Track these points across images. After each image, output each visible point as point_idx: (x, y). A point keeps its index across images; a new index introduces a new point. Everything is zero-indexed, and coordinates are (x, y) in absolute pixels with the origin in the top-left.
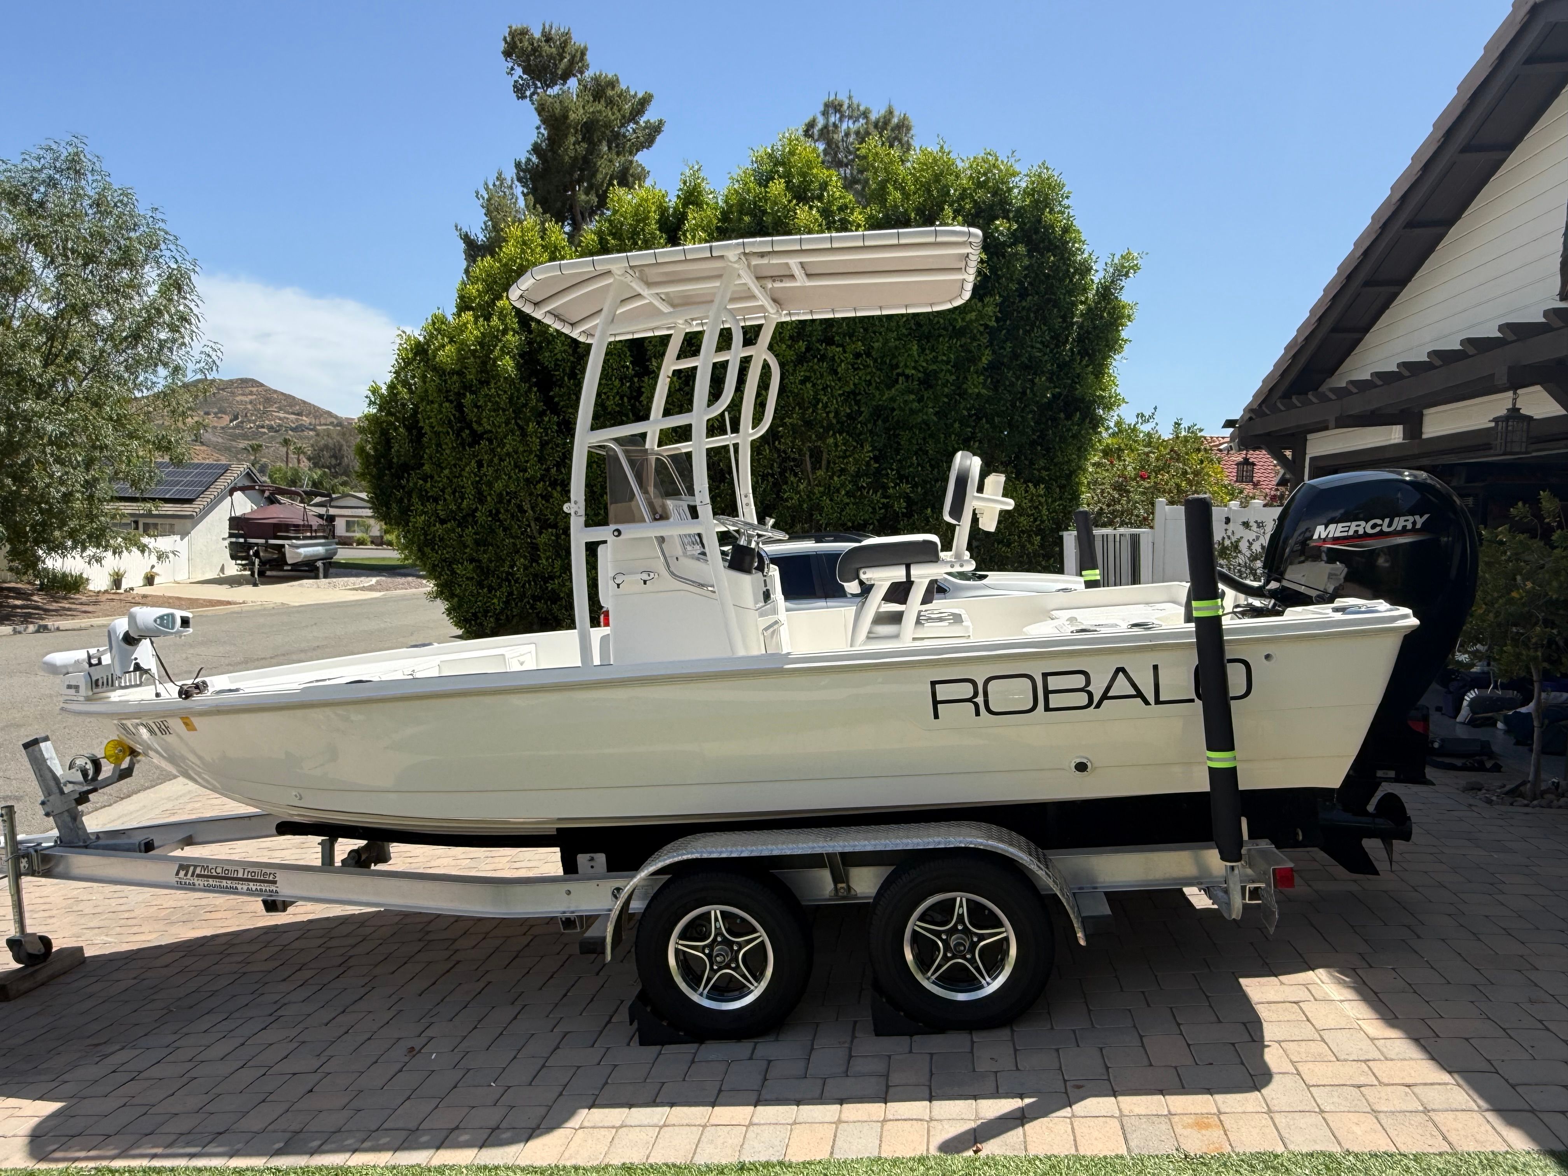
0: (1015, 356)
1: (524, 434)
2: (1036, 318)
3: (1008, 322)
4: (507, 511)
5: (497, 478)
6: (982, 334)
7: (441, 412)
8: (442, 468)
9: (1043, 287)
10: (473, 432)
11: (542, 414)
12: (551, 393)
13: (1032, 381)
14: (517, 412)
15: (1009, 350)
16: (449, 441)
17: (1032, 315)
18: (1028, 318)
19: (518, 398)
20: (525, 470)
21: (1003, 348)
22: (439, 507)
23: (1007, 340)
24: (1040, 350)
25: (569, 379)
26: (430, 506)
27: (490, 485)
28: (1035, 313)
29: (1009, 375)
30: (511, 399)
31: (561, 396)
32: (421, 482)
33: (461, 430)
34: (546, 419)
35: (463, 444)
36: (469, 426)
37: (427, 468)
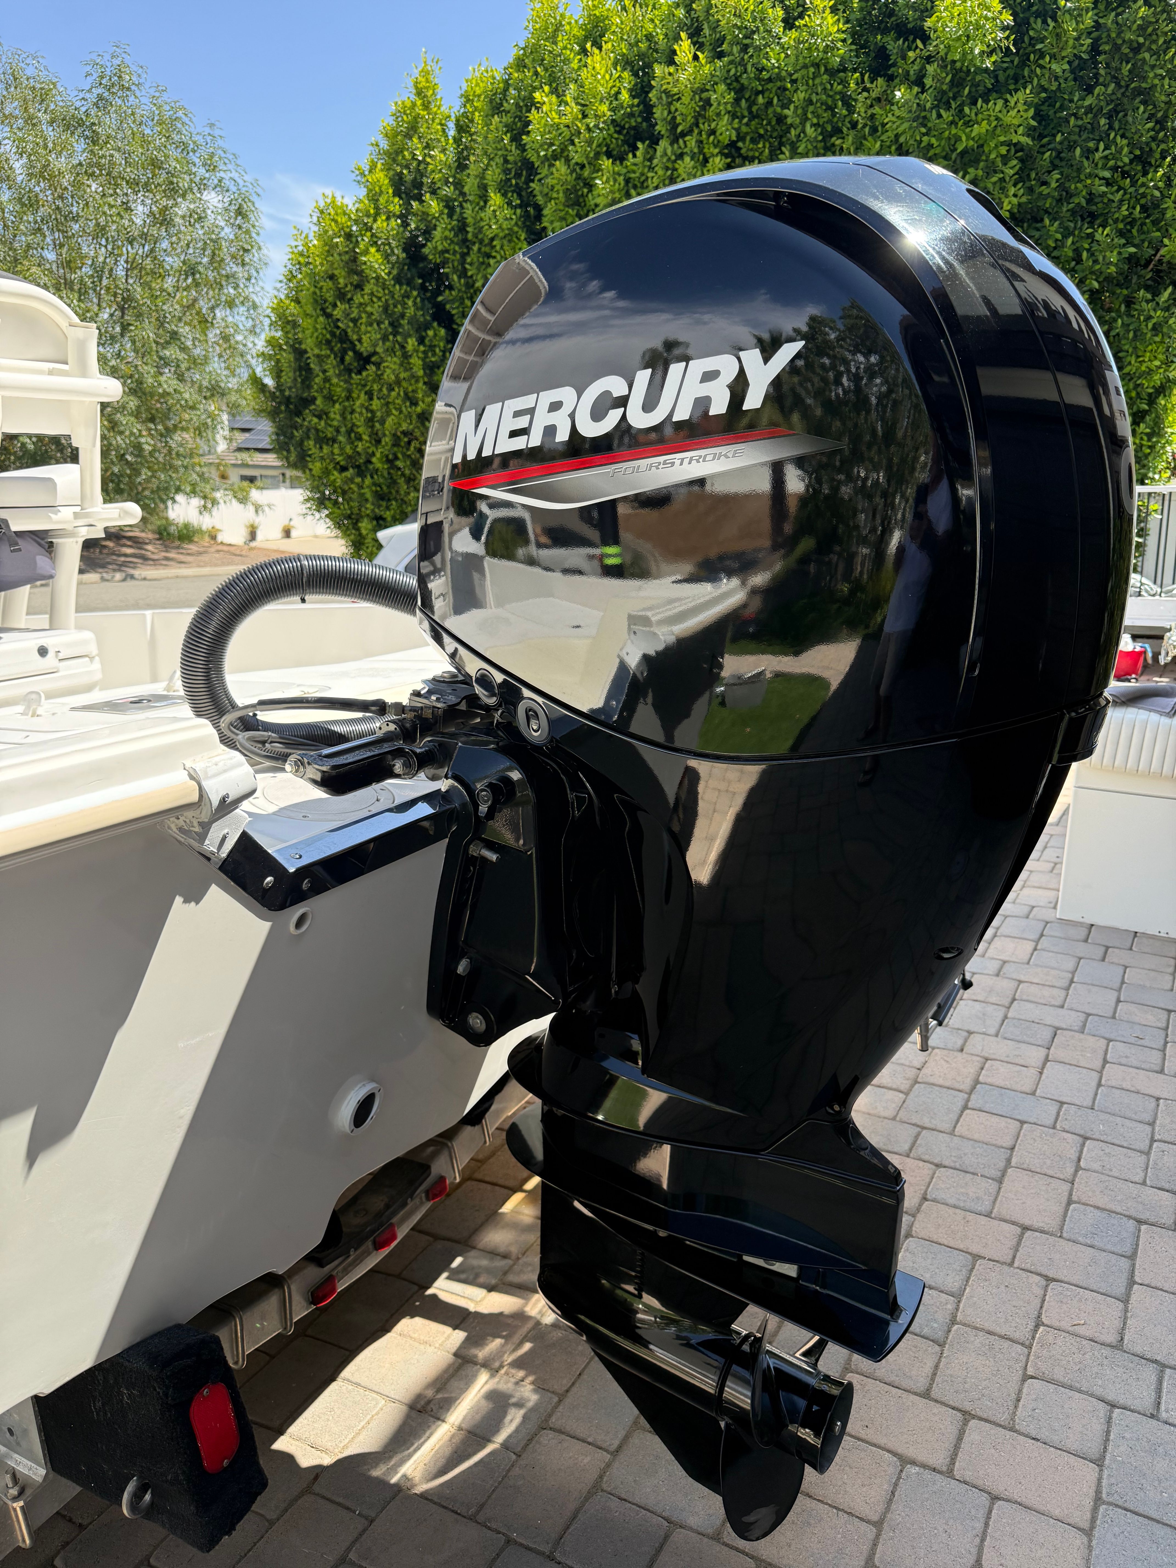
0: (1066, 195)
1: (406, 356)
2: (1111, 127)
3: (1059, 138)
4: (404, 454)
5: (389, 413)
6: (1005, 159)
7: (316, 330)
8: (334, 402)
9: (1126, 68)
10: (358, 355)
11: (427, 326)
12: (440, 299)
13: (1091, 236)
14: (396, 325)
15: (1054, 185)
16: (331, 366)
17: (1103, 121)
18: (1094, 127)
19: (395, 306)
20: (416, 404)
21: (1044, 183)
22: (336, 451)
23: (1055, 167)
24: (1108, 183)
25: (460, 277)
26: (326, 449)
27: (383, 422)
28: (1109, 117)
29: (1053, 229)
30: (386, 308)
31: (453, 301)
32: (315, 420)
33: (344, 352)
34: (430, 333)
35: (349, 371)
36: (353, 348)
37: (319, 402)
